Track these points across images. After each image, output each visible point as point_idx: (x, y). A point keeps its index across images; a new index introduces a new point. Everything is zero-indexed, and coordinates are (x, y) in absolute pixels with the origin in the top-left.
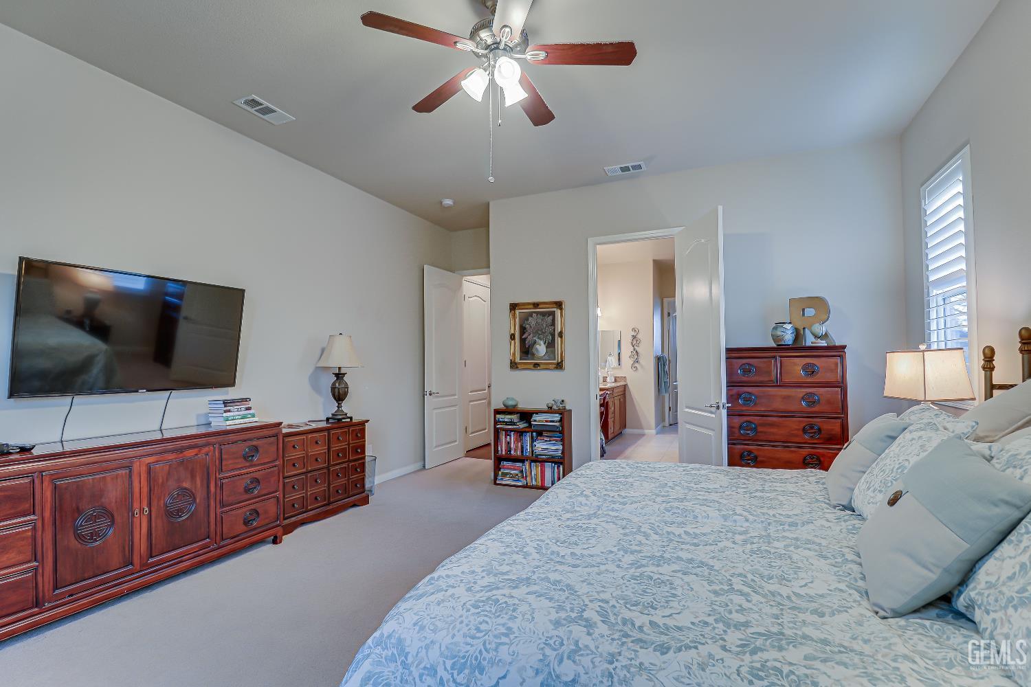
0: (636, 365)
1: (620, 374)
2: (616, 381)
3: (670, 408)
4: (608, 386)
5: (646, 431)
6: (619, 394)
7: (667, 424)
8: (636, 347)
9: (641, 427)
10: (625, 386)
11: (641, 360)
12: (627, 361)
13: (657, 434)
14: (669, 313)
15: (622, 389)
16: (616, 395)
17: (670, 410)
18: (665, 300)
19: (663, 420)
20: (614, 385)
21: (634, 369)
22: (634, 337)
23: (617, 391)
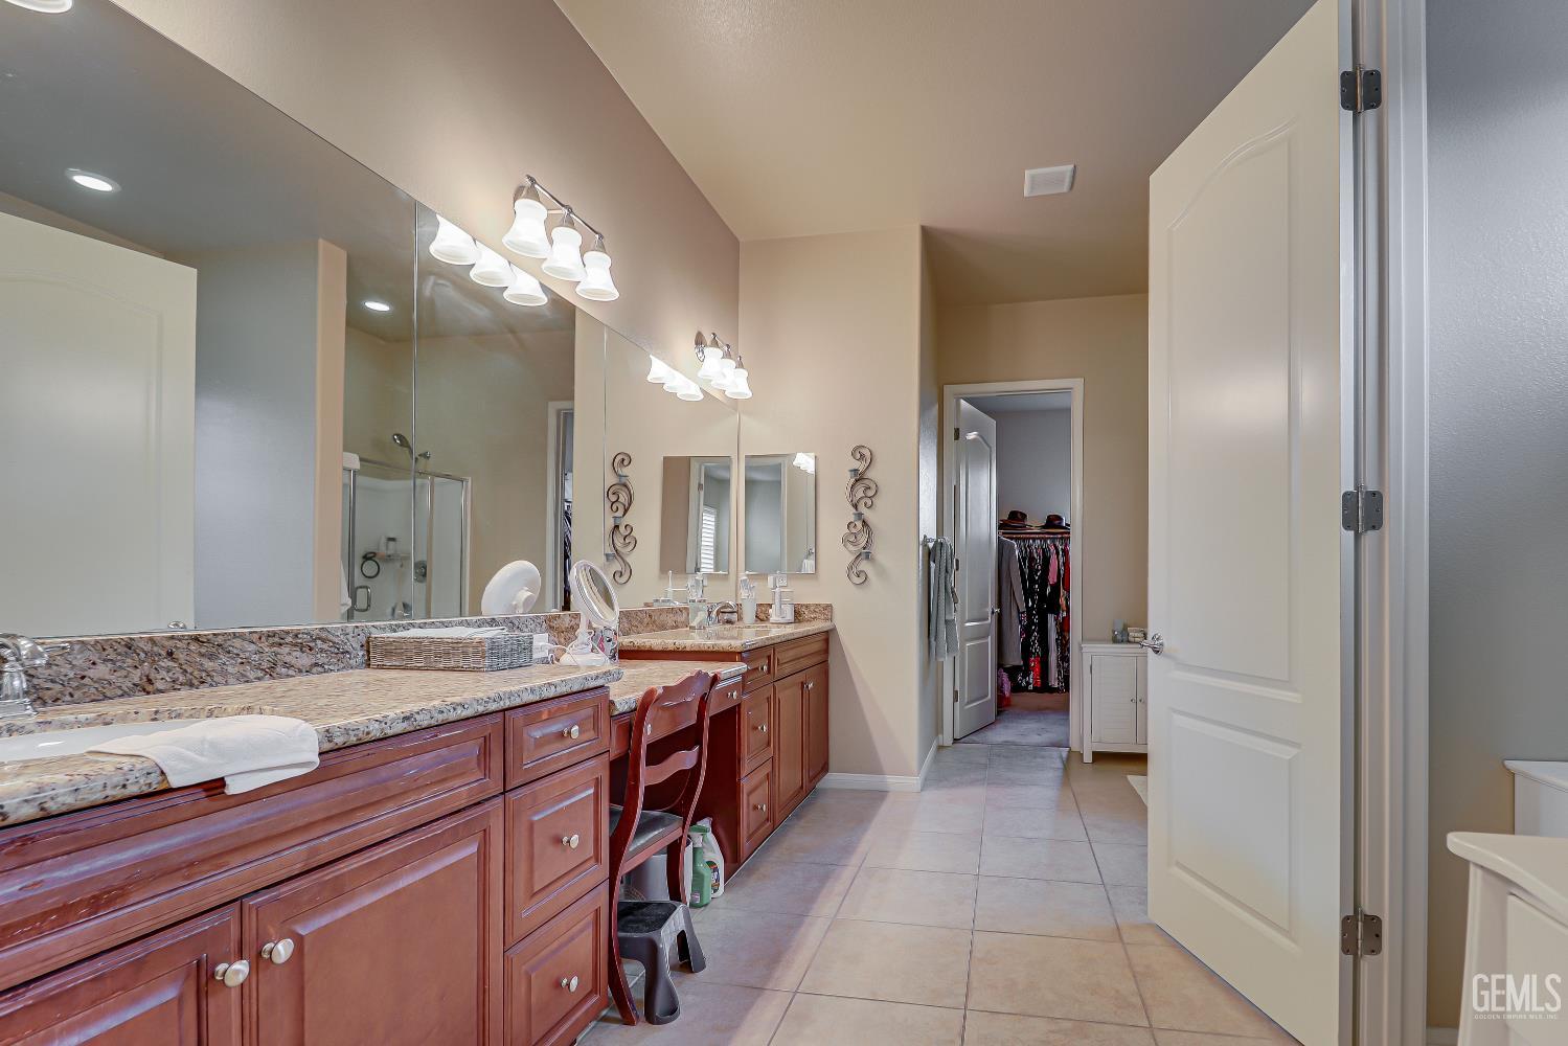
0: (864, 565)
1: (809, 595)
2: (798, 616)
3: (956, 693)
4: (775, 633)
5: (892, 781)
6: (805, 663)
7: (947, 739)
8: (862, 509)
9: (877, 770)
10: (827, 637)
11: (878, 551)
12: (835, 552)
13: (924, 787)
14: (957, 431)
15: (817, 646)
16: (788, 669)
17: (955, 699)
18: (948, 389)
19: (938, 728)
20: (789, 630)
21: (858, 581)
22: (859, 477)
23: (791, 654)
